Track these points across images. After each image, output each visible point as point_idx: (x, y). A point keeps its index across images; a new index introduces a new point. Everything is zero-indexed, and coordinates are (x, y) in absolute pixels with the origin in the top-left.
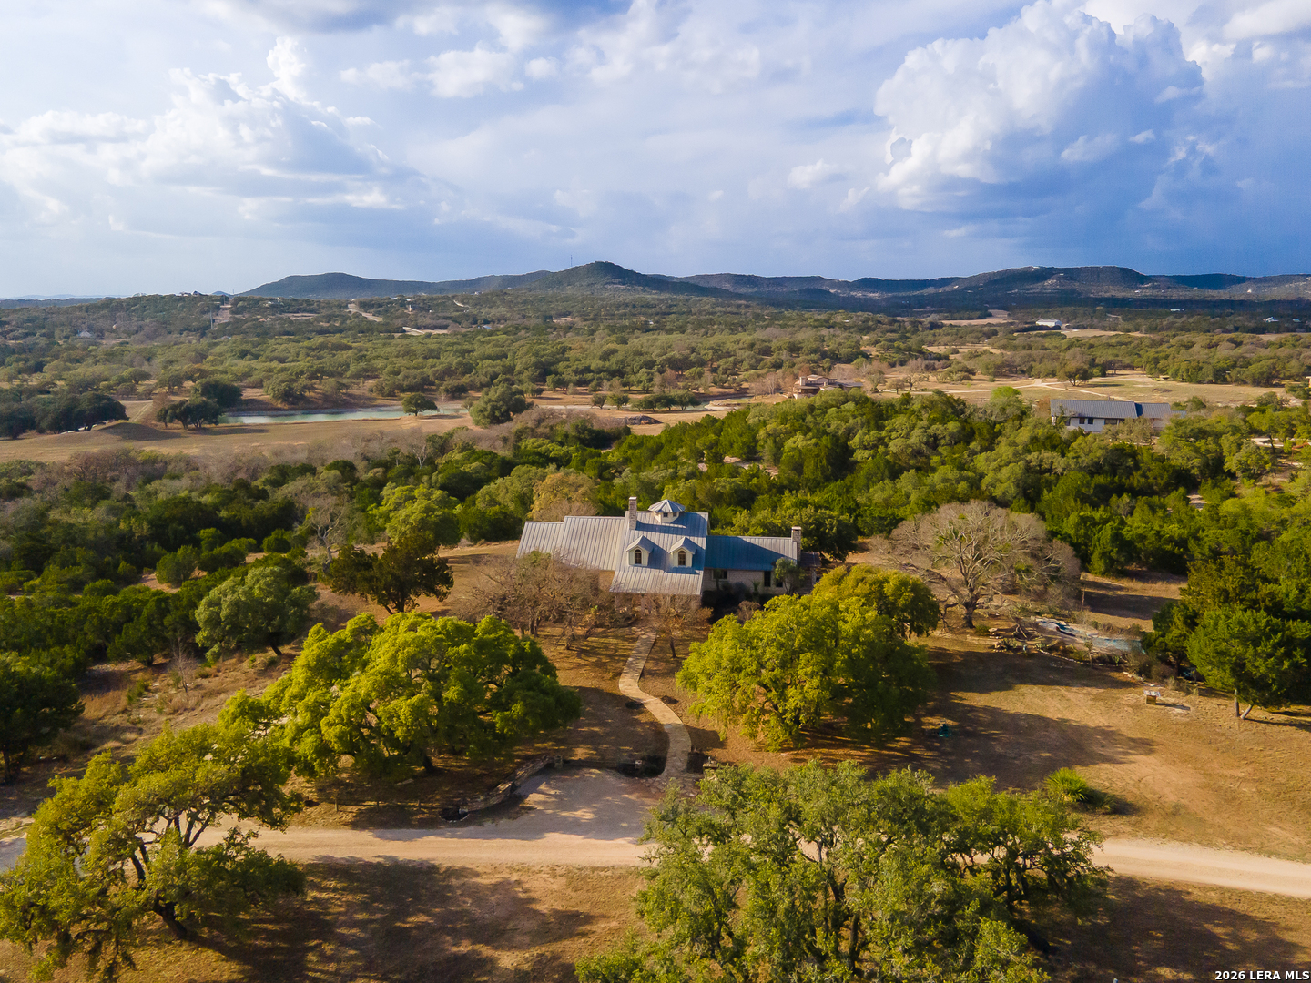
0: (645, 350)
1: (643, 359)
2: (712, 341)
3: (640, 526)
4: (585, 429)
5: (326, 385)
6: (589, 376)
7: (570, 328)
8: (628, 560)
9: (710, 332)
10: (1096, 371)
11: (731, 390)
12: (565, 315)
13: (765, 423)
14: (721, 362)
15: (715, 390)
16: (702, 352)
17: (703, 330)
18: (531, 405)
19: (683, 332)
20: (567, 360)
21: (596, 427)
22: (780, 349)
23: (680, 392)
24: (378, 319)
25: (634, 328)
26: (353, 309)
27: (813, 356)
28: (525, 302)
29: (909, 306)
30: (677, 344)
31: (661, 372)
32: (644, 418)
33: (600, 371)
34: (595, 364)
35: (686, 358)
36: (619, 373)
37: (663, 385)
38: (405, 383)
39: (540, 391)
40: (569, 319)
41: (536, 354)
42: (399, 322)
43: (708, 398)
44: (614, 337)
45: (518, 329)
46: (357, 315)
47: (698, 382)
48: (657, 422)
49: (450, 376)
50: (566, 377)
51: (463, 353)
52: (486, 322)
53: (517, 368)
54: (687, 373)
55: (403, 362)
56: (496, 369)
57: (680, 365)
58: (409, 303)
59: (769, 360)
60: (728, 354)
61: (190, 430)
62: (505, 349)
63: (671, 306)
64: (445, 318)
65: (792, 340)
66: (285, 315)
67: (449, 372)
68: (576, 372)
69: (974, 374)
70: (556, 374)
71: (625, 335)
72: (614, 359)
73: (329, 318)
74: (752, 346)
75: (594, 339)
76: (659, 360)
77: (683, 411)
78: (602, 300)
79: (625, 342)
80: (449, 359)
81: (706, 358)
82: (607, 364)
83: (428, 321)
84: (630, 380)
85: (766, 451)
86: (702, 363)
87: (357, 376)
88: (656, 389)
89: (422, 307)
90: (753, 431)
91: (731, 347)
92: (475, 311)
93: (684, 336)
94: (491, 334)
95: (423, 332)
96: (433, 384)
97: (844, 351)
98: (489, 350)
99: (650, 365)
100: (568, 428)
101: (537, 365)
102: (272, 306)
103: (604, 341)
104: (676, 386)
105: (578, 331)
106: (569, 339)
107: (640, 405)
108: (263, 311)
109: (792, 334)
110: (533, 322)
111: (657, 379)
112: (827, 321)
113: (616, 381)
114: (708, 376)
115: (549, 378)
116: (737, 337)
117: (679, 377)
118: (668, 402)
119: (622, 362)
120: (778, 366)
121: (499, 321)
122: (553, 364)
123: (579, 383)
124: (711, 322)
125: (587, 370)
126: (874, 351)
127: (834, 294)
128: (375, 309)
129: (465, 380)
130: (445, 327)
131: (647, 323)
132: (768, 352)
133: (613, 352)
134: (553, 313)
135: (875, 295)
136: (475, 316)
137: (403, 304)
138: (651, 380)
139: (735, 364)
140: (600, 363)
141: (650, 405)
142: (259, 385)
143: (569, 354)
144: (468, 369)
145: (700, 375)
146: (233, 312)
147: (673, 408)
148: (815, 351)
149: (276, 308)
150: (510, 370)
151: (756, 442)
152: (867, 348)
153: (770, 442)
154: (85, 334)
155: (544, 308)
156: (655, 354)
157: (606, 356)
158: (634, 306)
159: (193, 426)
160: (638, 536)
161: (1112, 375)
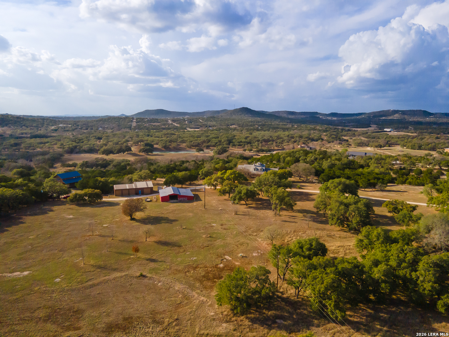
0: (257, 136)
1: (256, 139)
2: (276, 134)
3: (255, 166)
4: (242, 156)
5: (174, 145)
7: (235, 129)
8: (253, 170)
9: (277, 131)
10: (387, 145)
11: (281, 148)
13: (282, 155)
14: (279, 140)
15: (276, 148)
16: (274, 137)
17: (275, 130)
18: (228, 151)
19: (269, 131)
20: (235, 139)
21: (244, 156)
22: (297, 137)
23: (266, 148)
24: (178, 125)
25: (254, 130)
26: (170, 122)
27: (306, 139)
28: (221, 121)
29: (345, 123)
30: (266, 134)
31: (261, 143)
32: (256, 154)
33: (244, 142)
34: (243, 140)
35: (269, 139)
36: (249, 143)
38: (194, 144)
39: (229, 147)
40: (234, 126)
41: (227, 137)
42: (185, 126)
43: (274, 150)
44: (248, 133)
45: (220, 129)
46: (172, 124)
47: (271, 146)
48: (259, 156)
49: (205, 143)
50: (236, 144)
51: (207, 136)
52: (210, 127)
53: (222, 141)
54: (269, 143)
55: (192, 139)
56: (217, 141)
57: (267, 141)
58: (186, 120)
59: (293, 140)
60: (281, 138)
62: (218, 135)
63: (266, 122)
64: (198, 125)
65: (301, 134)
66: (151, 124)
67: (204, 142)
68: (238, 142)
69: (351, 145)
70: (233, 143)
71: (251, 131)
72: (248, 139)
73: (164, 125)
74: (288, 136)
75: (242, 133)
76: (261, 139)
77: (267, 153)
78: (244, 120)
79: (251, 134)
80: (203, 138)
81: (274, 139)
82: (246, 140)
83: (193, 126)
84: (253, 145)
85: (282, 160)
86: (273, 141)
87: (180, 142)
88: (260, 148)
89: (190, 121)
90: (280, 156)
91: (282, 136)
92: (206, 123)
93: (269, 132)
94: (212, 131)
95: (192, 130)
96: (200, 145)
97: (315, 138)
98: (213, 136)
99: (258, 141)
100: (238, 156)
101: (228, 140)
103: (245, 134)
104: (265, 147)
105: (238, 130)
106: (235, 133)
107: (255, 151)
108: (144, 122)
109: (301, 132)
110: (224, 127)
111: (260, 145)
112: (314, 128)
113: (249, 145)
114: (274, 144)
115: (231, 144)
116: (284, 133)
117: (266, 144)
118: (263, 151)
119: (251, 140)
120: (295, 142)
121: (214, 126)
122: (232, 140)
123: (239, 145)
124: (278, 128)
125: (241, 142)
126: (325, 138)
127: (321, 118)
128: (176, 122)
129: (209, 144)
130: (198, 128)
131: (258, 128)
132: (293, 138)
133: (248, 137)
134: (229, 124)
135: (335, 118)
136: (206, 125)
137: (184, 121)
138: (258, 145)
139: (282, 141)
140: (245, 140)
141: (258, 151)
142: (157, 144)
143: (236, 137)
144: (209, 141)
145: (272, 144)
146: (136, 122)
147: (264, 152)
148: (307, 138)
150: (220, 141)
151: (280, 158)
152: (324, 137)
153: (283, 159)
154: (100, 129)
155: (227, 122)
156: (260, 138)
157: (246, 138)
158: (254, 122)
160: (255, 167)
161: (393, 147)
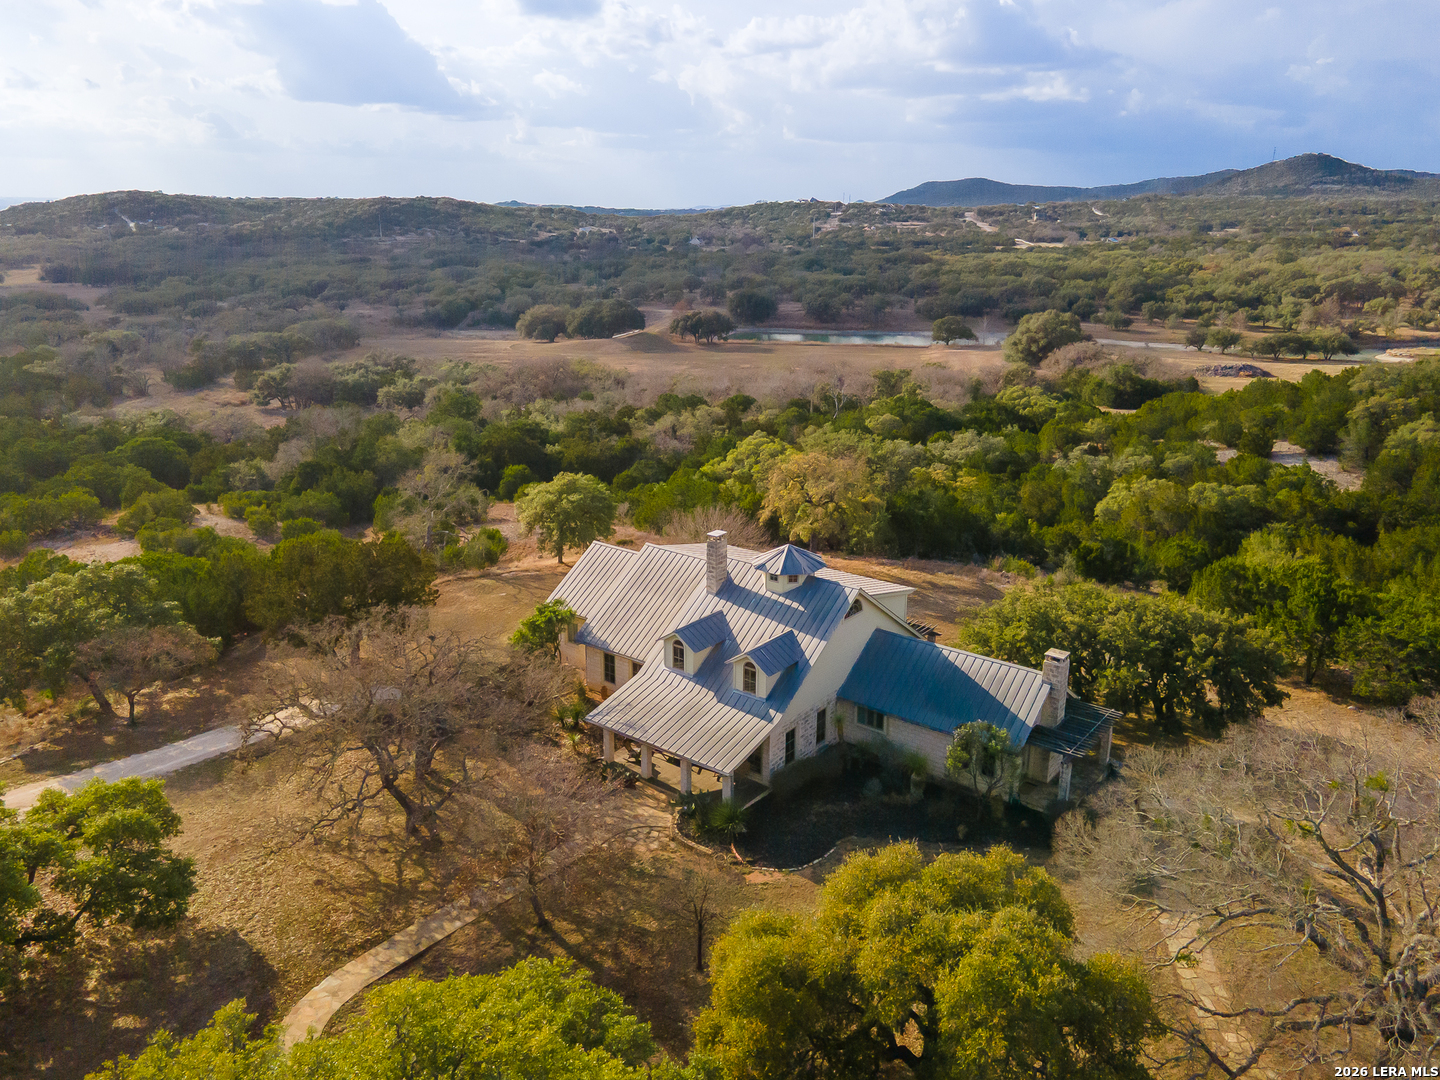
0: (1311, 271)
1: (1301, 284)
4: (1129, 377)
6: (1206, 304)
7: (1227, 242)
12: (1232, 225)
15: (1406, 333)
16: (1411, 277)
19: (1398, 248)
20: (1188, 282)
21: (1148, 376)
24: (991, 230)
25: (1323, 241)
26: (969, 217)
31: (1318, 303)
32: (1244, 368)
33: (1226, 299)
34: (1224, 288)
35: (1373, 283)
36: (1253, 302)
37: (1312, 323)
39: (1128, 323)
42: (1013, 233)
44: (1279, 254)
45: (1153, 242)
46: (969, 225)
47: (1381, 320)
48: (1261, 374)
50: (1173, 305)
52: (1119, 234)
53: (1111, 291)
54: (1364, 306)
57: (1356, 294)
58: (1036, 212)
61: (701, 344)
63: (1401, 212)
64: (1070, 229)
66: (892, 224)
68: (1190, 299)
70: (1161, 300)
71: (1300, 250)
72: (1256, 283)
73: (936, 228)
76: (1323, 286)
77: (1326, 360)
79: (1289, 260)
82: (1242, 289)
84: (1265, 313)
89: (1051, 215)
92: (1112, 221)
94: (1113, 248)
98: (1093, 267)
99: (1308, 292)
100: (1106, 374)
102: (883, 214)
105: (1234, 246)
106: (1210, 256)
107: (1255, 348)
108: (870, 218)
110: (1179, 234)
111: (1307, 313)
113: (1242, 313)
114: (1403, 311)
115: (1146, 306)
117: (1347, 311)
118: (1302, 348)
119: (1266, 287)
121: (1137, 233)
122: (1162, 287)
123: (1186, 314)
125: (1209, 296)
128: (994, 218)
130: (1060, 240)
131: (1348, 234)
133: (1261, 273)
134: (1217, 223)
136: (1108, 227)
137: (1028, 213)
138: (1296, 314)
140: (1232, 288)
141: (1274, 349)
143: (1197, 275)
145: (1389, 309)
146: (842, 220)
149: (886, 216)
154: (694, 241)
157: (1247, 279)
158: (1341, 213)
159: (705, 340)
